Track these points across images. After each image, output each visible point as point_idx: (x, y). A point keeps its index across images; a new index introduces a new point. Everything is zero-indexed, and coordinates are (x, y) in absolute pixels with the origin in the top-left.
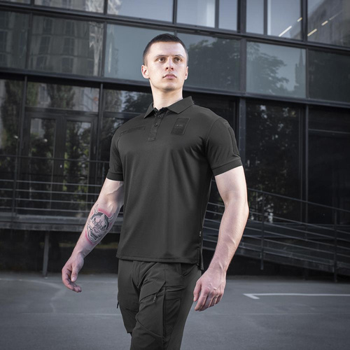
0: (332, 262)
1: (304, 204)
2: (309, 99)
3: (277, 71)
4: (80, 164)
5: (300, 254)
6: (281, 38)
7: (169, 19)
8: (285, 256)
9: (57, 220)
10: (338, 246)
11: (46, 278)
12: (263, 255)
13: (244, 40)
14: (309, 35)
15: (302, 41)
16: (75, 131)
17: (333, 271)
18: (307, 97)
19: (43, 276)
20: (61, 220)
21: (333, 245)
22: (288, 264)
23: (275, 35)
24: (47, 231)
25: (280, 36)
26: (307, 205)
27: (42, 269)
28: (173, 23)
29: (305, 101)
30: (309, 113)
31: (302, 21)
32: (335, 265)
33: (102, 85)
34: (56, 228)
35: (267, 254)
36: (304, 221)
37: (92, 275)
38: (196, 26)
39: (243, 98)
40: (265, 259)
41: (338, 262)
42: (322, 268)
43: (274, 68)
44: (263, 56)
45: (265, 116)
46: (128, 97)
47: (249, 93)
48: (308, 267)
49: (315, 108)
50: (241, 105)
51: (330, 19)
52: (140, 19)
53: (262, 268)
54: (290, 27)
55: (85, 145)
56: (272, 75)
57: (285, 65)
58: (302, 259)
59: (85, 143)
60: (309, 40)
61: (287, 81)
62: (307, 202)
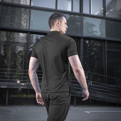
0: (117, 99)
1: (105, 77)
2: (107, 38)
3: (93, 28)
4: (17, 64)
5: (104, 96)
6: (96, 15)
7: (54, 8)
8: (99, 97)
9: (12, 84)
10: (119, 93)
11: (7, 107)
12: (91, 97)
13: (82, 16)
14: (106, 14)
15: (104, 17)
16: (15, 52)
17: (117, 102)
18: (106, 37)
19: (6, 106)
20: (13, 84)
21: (117, 93)
22: (100, 100)
23: (94, 14)
24: (8, 88)
25: (95, 14)
26: (107, 77)
27: (5, 103)
28: (56, 9)
29: (105, 39)
30: (107, 43)
31: (103, 9)
32: (118, 100)
33: (29, 32)
34: (11, 87)
35: (92, 96)
36: (105, 84)
37: (25, 105)
38: (64, 11)
39: (82, 37)
40: (91, 98)
41: (119, 99)
42: (113, 101)
43: (92, 27)
44: (88, 22)
45: (89, 46)
46: (37, 38)
47: (84, 36)
48: (107, 101)
49: (109, 41)
50: (81, 40)
51: (114, 9)
52: (43, 8)
53: (91, 102)
54: (99, 12)
55: (19, 57)
56: (91, 30)
57: (96, 27)
58: (105, 98)
59: (19, 56)
60: (106, 16)
61: (97, 32)
62: (106, 76)
